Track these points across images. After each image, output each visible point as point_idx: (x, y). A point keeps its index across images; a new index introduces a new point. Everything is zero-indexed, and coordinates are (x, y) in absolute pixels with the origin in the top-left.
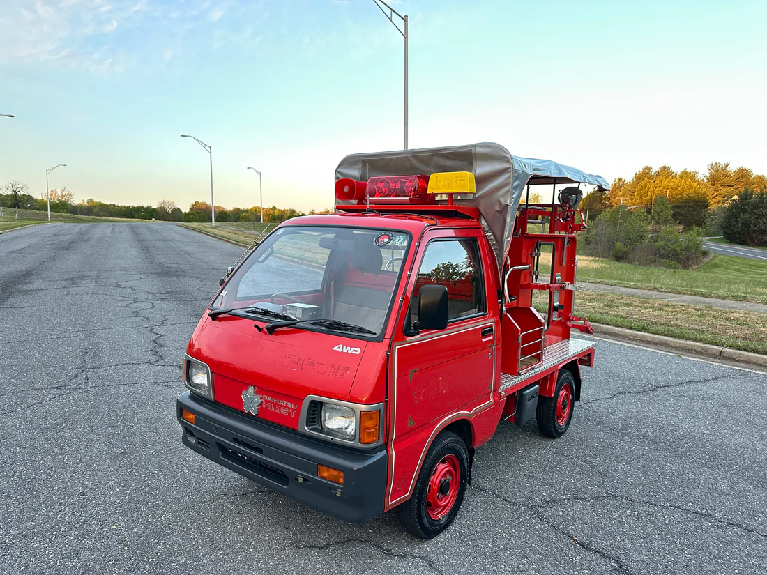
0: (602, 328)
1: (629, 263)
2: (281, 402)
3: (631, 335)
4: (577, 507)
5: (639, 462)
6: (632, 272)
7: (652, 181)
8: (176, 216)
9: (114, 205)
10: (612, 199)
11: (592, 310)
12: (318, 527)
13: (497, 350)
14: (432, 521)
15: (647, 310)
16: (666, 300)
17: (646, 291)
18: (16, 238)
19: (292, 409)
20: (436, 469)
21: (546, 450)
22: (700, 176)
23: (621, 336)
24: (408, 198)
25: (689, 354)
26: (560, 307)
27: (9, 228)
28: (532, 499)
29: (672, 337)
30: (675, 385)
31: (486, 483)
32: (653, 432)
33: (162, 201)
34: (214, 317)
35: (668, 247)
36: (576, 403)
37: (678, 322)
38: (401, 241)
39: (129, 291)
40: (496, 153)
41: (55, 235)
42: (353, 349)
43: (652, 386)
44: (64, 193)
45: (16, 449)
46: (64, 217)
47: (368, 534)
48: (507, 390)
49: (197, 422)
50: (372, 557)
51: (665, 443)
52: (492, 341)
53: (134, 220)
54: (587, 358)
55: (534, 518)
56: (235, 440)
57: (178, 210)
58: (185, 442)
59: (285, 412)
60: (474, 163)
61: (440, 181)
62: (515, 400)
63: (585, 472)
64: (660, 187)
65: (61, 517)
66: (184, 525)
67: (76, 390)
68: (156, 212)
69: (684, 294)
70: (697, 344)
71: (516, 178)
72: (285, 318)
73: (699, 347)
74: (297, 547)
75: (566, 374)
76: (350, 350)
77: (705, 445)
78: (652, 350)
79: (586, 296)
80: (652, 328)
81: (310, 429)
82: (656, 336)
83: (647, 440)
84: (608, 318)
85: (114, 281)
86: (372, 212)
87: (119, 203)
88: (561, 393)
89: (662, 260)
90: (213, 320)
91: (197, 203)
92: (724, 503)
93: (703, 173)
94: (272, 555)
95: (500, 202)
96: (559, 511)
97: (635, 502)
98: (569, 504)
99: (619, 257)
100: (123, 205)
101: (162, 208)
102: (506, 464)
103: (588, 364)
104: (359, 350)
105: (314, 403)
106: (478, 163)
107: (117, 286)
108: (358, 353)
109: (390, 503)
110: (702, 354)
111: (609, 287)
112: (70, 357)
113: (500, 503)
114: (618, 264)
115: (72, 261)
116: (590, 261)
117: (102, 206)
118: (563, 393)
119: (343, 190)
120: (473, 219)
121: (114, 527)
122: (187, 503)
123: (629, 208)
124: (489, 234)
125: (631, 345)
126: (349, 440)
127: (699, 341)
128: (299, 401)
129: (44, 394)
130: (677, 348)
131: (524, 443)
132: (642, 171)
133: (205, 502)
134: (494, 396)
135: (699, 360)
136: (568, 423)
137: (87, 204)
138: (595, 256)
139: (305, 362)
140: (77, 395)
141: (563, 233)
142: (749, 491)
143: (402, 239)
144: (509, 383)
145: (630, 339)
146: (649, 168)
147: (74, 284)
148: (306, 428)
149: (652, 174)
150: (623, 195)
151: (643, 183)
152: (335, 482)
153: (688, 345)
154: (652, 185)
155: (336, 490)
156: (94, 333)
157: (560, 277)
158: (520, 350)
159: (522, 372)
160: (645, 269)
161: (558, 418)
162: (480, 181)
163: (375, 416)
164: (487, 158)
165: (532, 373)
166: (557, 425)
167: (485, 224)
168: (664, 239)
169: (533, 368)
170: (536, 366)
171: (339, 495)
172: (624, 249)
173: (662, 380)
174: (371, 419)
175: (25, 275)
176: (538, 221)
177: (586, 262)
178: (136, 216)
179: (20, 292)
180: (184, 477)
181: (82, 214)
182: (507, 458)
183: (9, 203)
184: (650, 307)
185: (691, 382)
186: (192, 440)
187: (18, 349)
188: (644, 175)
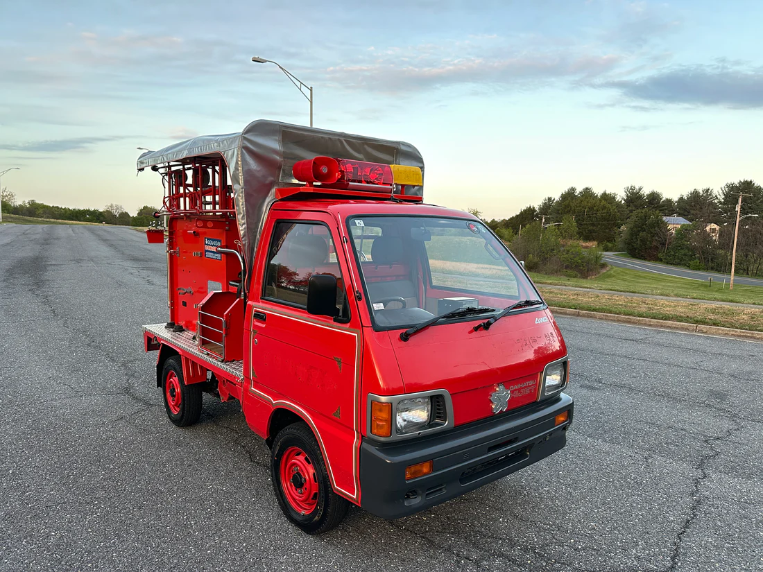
7: (574, 200)
8: (124, 219)
9: (58, 207)
22: (618, 199)
33: (109, 205)
35: (572, 259)
44: (5, 194)
56: (491, 449)
57: (126, 214)
61: (401, 173)
64: (580, 206)
68: (103, 216)
89: (565, 270)
91: (145, 208)
93: (621, 195)
100: (67, 208)
101: (110, 212)
117: (45, 208)
132: (567, 191)
137: (28, 206)
146: (573, 190)
149: (576, 194)
151: (567, 203)
154: (574, 205)
172: (535, 260)
178: (82, 219)
188: (569, 196)
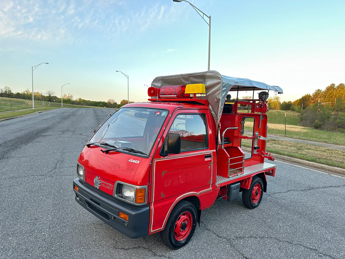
0: (294, 159)
1: (322, 130)
2: (107, 184)
3: (307, 163)
4: (251, 241)
5: (289, 222)
6: (323, 134)
7: (335, 91)
8: (114, 106)
9: (89, 101)
10: (315, 99)
11: (290, 150)
12: (128, 240)
13: (214, 165)
14: (177, 242)
15: (318, 152)
16: (329, 148)
17: (321, 143)
18: (47, 114)
19: (111, 187)
20: (180, 218)
21: (246, 214)
23: (302, 164)
24: (176, 96)
25: (334, 173)
26: (258, 148)
27: (45, 110)
28: (230, 236)
29: (327, 165)
30: (322, 188)
31: (211, 227)
32: (302, 209)
33: (109, 99)
34: (89, 146)
35: (342, 123)
36: (264, 193)
37: (332, 158)
38: (164, 114)
39: (85, 137)
40: (215, 76)
41: (63, 113)
42: (136, 161)
43: (310, 187)
44: (69, 95)
45: (17, 200)
46: (68, 105)
47: (149, 245)
48: (221, 184)
49: (79, 191)
50: (146, 255)
51: (306, 214)
52: (210, 161)
53: (97, 107)
54: (271, 172)
55: (228, 245)
56: (91, 199)
57: (116, 103)
58: (76, 199)
59: (109, 188)
60: (206, 80)
61: (190, 88)
62: (225, 189)
63: (261, 226)
64: (339, 93)
65: (24, 228)
66: (72, 235)
67: (49, 177)
68: (107, 104)
69: (340, 145)
70: (339, 169)
71: (224, 87)
72: (113, 147)
73: (340, 170)
74: (116, 248)
75: (258, 179)
76: (135, 161)
77: (326, 217)
78: (316, 171)
79: (289, 145)
80: (318, 160)
81: (117, 196)
82: (319, 164)
83: (297, 212)
84: (297, 155)
85: (80, 132)
86: (159, 102)
87: (91, 100)
88: (255, 188)
89: (339, 129)
90: (88, 147)
91: (124, 100)
92: (326, 245)
94: (104, 251)
95: (216, 97)
96: (241, 242)
97: (280, 241)
98: (247, 239)
99: (317, 127)
100: (93, 101)
101: (109, 103)
102: (224, 219)
103: (272, 175)
104: (139, 161)
105: (119, 184)
106: (208, 80)
107: (81, 134)
108: (138, 163)
109: (152, 231)
110: (341, 174)
111: (302, 140)
112: (52, 163)
113: (214, 236)
114: (316, 130)
115: (67, 123)
116: (302, 129)
117: (84, 101)
118: (256, 188)
119: (151, 92)
120: (206, 105)
121: (44, 233)
122: (76, 226)
123: (323, 104)
124: (213, 112)
125: (306, 168)
126: (132, 201)
127: (340, 168)
128: (113, 183)
129: (36, 178)
130: (329, 170)
131: (236, 210)
132: (330, 86)
133: (84, 226)
134: (212, 186)
135: (338, 176)
136: (259, 203)
137: (78, 100)
138: (305, 126)
139: (117, 166)
140: (48, 179)
141: (259, 113)
142: (341, 240)
143: (165, 113)
144: (221, 181)
145: (306, 165)
146: (333, 85)
147: (64, 133)
148: (115, 195)
149: (335, 87)
150: (320, 98)
151: (330, 92)
152: (125, 220)
153: (334, 169)
154: (335, 93)
155: (125, 223)
156: (64, 154)
157: (258, 134)
158: (229, 166)
159: (230, 177)
160: (330, 133)
161: (253, 199)
162: (208, 88)
163: (143, 191)
164: (211, 77)
165: (236, 177)
166: (252, 203)
167: (211, 107)
168: (340, 118)
169: (238, 175)
170: (239, 174)
171: (126, 225)
172: (319, 123)
173: (316, 185)
174: (141, 192)
175: (46, 129)
176: (246, 107)
177: (300, 129)
178: (98, 105)
179: (41, 136)
180: (79, 215)
181: (76, 105)
182: (225, 217)
183: (47, 99)
184: (320, 151)
185: (331, 186)
186: (78, 199)
187: (32, 159)
188: (331, 88)
